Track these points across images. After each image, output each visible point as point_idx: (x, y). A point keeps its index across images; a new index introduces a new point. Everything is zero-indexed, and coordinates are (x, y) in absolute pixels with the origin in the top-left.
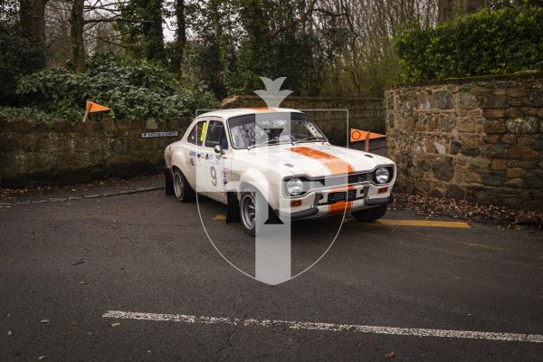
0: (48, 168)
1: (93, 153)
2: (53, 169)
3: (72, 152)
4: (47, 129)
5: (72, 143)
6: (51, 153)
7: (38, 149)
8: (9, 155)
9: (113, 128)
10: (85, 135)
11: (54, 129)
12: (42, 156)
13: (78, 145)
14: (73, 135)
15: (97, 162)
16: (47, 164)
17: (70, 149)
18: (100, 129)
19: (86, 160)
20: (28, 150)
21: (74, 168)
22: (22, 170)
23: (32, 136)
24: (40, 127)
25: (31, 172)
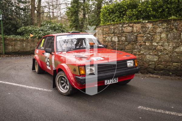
0: (18, 50)
1: (31, 47)
2: (19, 51)
3: (24, 47)
4: (18, 41)
5: (24, 45)
6: (18, 47)
7: (15, 45)
8: (7, 47)
9: (37, 41)
10: (29, 43)
11: (19, 41)
12: (16, 47)
13: (26, 45)
14: (25, 42)
15: (32, 50)
16: (17, 50)
17: (24, 46)
18: (33, 41)
19: (29, 49)
20: (12, 46)
21: (25, 51)
22: (11, 51)
23: (13, 42)
24: (16, 40)
25: (13, 51)
